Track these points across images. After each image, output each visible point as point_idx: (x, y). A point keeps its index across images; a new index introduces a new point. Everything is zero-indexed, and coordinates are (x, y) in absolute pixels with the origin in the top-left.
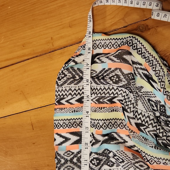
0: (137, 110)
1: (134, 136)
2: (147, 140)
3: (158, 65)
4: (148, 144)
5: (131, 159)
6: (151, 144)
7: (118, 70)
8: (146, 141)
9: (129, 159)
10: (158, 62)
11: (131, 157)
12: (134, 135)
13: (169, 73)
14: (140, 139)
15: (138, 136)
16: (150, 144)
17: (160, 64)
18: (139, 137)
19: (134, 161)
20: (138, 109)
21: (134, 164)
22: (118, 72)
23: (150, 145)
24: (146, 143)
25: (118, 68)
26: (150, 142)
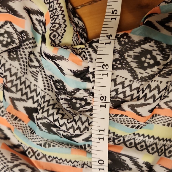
0: (35, 87)
1: (19, 126)
2: (33, 134)
3: (61, 16)
4: (33, 140)
5: (8, 162)
6: (39, 141)
7: (9, 25)
8: (31, 135)
9: (5, 161)
10: (62, 12)
11: (9, 158)
12: (18, 124)
13: (78, 38)
14: (26, 131)
15: (25, 126)
16: (37, 140)
17: (64, 16)
18: (26, 128)
19: (12, 165)
20: (37, 87)
21: (11, 169)
22: (9, 28)
23: (36, 143)
24: (32, 138)
25: (8, 21)
26: (37, 137)
